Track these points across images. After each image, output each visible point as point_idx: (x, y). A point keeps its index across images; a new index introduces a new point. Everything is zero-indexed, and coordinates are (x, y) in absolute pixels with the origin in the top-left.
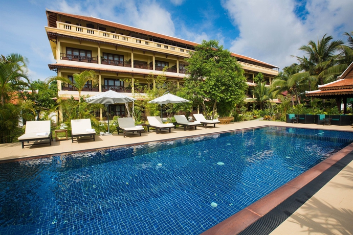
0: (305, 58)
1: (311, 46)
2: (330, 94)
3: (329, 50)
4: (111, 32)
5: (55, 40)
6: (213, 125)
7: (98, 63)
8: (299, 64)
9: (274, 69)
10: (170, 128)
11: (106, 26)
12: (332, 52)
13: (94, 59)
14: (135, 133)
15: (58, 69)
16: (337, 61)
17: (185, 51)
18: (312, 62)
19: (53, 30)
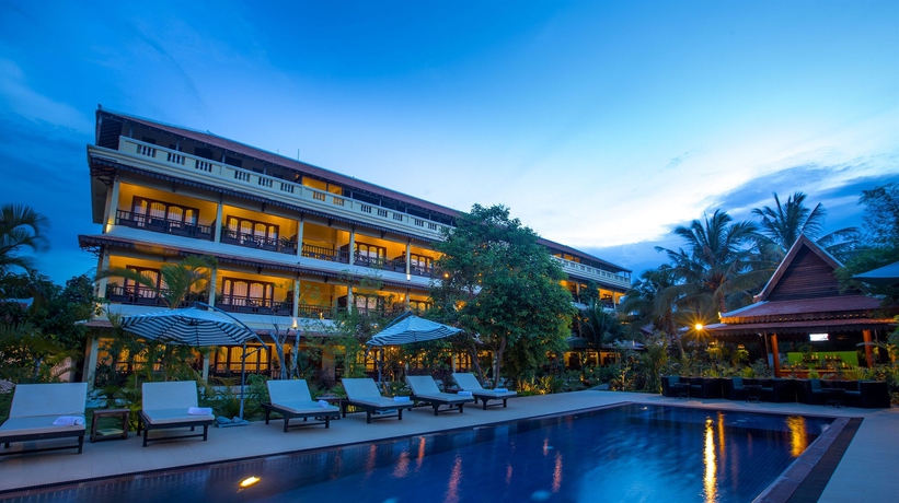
0: (683, 253)
1: (694, 231)
2: (746, 333)
3: (728, 242)
4: (254, 170)
5: (107, 178)
6: (501, 401)
7: (212, 239)
8: (674, 266)
9: (621, 274)
10: (400, 409)
11: (244, 156)
12: (735, 245)
13: (204, 230)
14: (311, 420)
15: (103, 247)
16: (747, 263)
17: (426, 224)
18: (697, 261)
19: (106, 154)
